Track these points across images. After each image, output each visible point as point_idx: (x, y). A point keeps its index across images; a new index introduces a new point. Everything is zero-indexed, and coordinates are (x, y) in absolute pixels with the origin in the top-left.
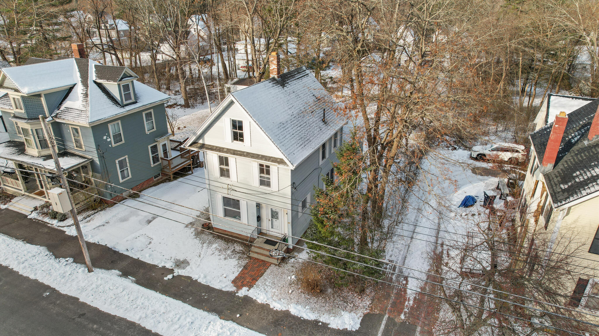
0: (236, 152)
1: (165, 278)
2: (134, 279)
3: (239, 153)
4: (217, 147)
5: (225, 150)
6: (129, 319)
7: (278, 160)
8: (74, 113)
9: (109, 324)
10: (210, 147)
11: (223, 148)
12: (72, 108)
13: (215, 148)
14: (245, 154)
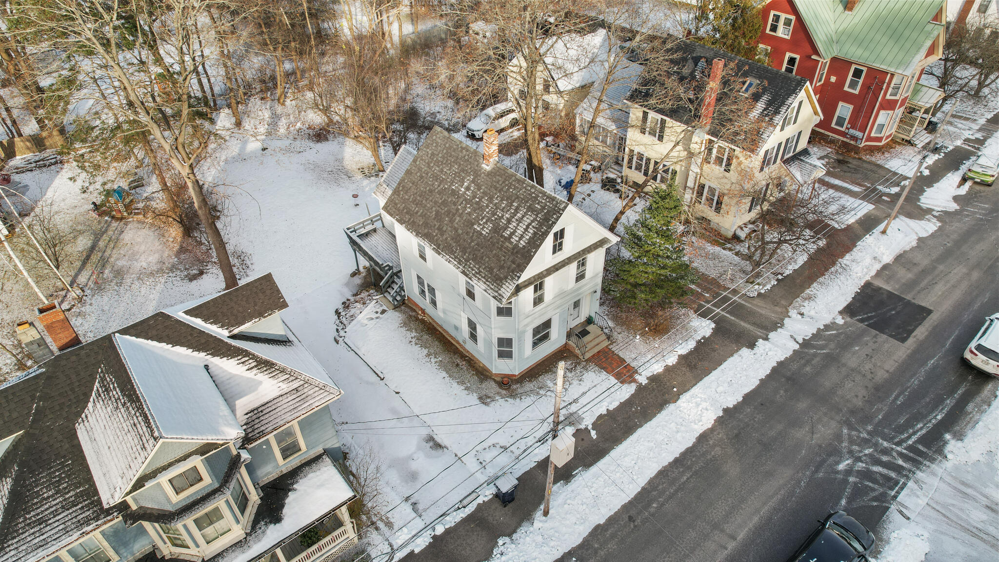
0: (557, 267)
1: (595, 437)
2: (580, 469)
3: (560, 265)
4: (534, 277)
5: (545, 273)
6: (652, 475)
7: (598, 244)
8: (286, 404)
9: (655, 493)
10: (527, 283)
11: (542, 273)
12: (266, 401)
13: (533, 279)
14: (567, 261)
